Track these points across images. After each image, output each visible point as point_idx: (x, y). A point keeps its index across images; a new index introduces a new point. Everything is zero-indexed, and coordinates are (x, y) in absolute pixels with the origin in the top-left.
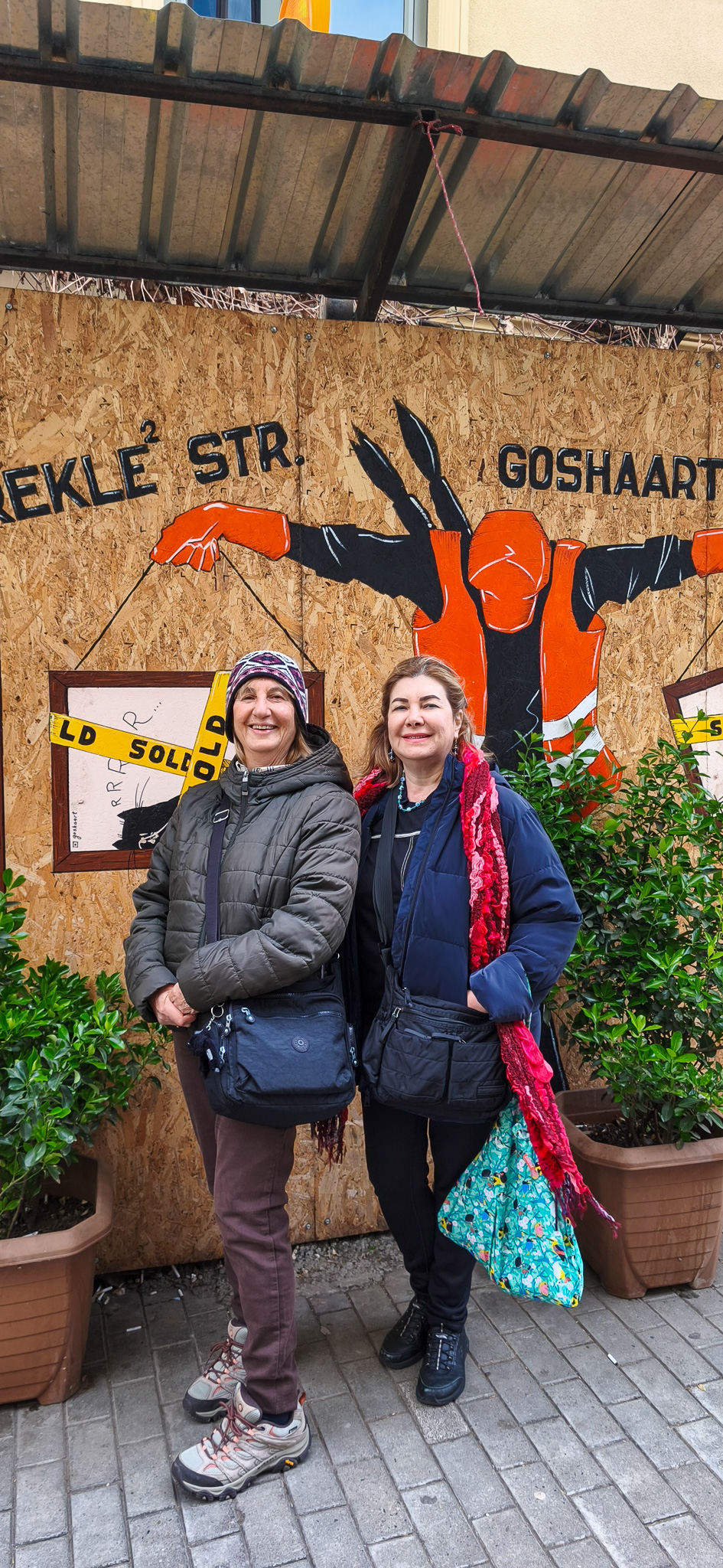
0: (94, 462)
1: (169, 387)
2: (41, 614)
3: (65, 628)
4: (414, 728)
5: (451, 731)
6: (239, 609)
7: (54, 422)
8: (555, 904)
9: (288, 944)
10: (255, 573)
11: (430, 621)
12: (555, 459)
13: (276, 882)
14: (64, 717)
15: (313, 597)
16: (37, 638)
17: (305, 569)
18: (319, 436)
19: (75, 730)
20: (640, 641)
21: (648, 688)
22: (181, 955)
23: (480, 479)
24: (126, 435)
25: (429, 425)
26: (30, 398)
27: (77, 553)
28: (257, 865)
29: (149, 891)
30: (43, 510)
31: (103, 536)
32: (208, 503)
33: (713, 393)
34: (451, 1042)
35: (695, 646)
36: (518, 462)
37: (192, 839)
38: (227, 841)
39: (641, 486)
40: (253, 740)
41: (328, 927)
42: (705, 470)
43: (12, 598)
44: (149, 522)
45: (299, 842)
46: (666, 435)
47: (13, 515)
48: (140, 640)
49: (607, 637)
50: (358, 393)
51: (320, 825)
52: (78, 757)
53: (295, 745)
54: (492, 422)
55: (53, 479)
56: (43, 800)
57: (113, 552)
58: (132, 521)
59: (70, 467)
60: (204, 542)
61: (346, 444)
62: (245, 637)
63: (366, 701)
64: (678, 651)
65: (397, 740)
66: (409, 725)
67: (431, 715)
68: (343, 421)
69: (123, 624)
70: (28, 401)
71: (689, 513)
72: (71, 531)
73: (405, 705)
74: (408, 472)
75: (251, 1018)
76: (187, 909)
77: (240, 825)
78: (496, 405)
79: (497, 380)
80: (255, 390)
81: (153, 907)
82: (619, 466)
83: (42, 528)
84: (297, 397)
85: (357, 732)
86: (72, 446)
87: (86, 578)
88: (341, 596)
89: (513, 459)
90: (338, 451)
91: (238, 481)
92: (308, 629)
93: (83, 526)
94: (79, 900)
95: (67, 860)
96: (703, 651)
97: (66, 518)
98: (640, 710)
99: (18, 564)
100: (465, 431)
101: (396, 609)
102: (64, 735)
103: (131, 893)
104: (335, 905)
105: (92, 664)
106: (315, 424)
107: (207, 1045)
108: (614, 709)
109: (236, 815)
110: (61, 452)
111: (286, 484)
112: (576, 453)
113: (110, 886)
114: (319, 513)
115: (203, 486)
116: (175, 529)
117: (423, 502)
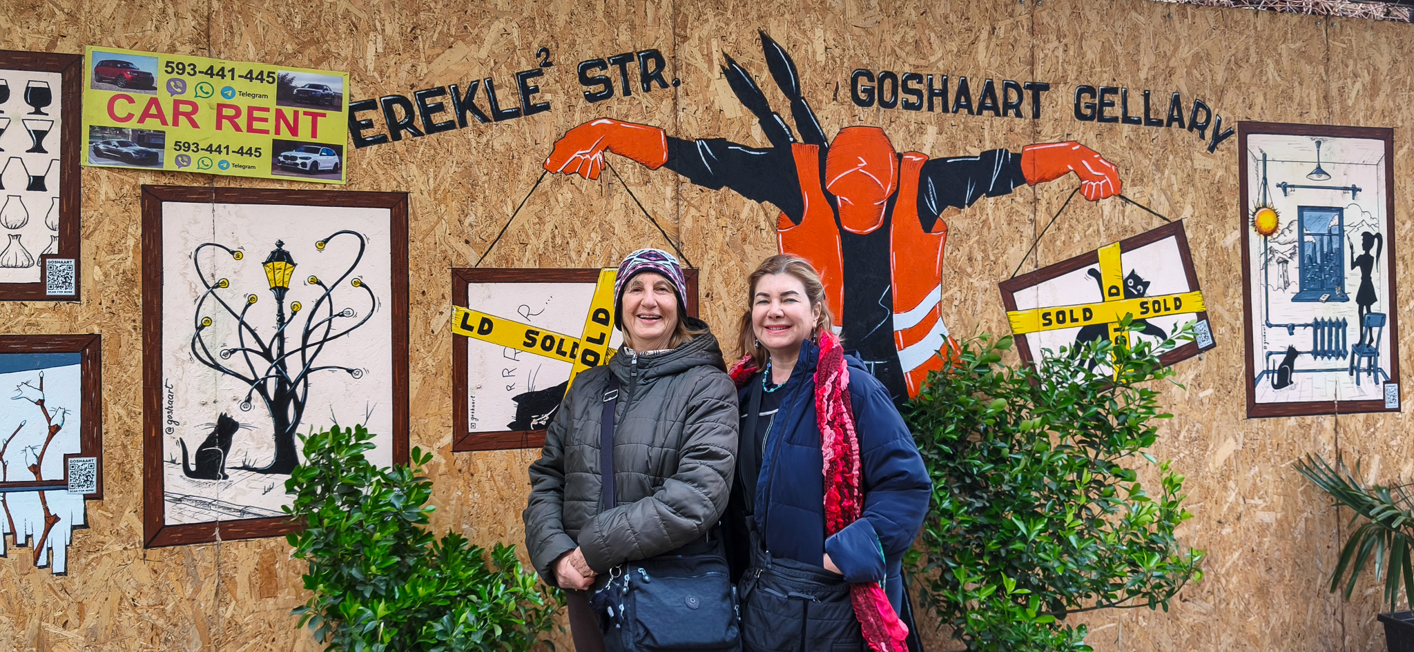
0: (495, 83)
1: (562, 19)
2: (445, 217)
3: (467, 229)
4: (775, 320)
5: (809, 321)
6: (622, 213)
7: (461, 49)
8: (904, 473)
9: (680, 509)
10: (637, 181)
11: (793, 224)
12: (900, 82)
13: (666, 453)
14: (464, 309)
15: (688, 202)
16: (442, 239)
17: (681, 177)
18: (693, 61)
19: (474, 321)
20: (978, 242)
21: (986, 284)
22: (580, 522)
23: (835, 99)
24: (523, 61)
25: (790, 53)
26: (439, 28)
27: (478, 163)
28: (648, 439)
29: (545, 466)
30: (450, 125)
31: (502, 148)
32: (596, 119)
33: (1035, 27)
34: (806, 601)
35: (1026, 246)
36: (868, 84)
37: (585, 417)
38: (618, 417)
39: (975, 106)
40: (640, 328)
41: (715, 493)
42: (1030, 92)
43: (420, 203)
44: (543, 135)
45: (686, 417)
46: (996, 61)
47: (422, 130)
48: (533, 241)
49: (949, 238)
50: (727, 24)
51: (704, 402)
52: (476, 346)
53: (677, 331)
54: (844, 50)
55: (458, 98)
56: (444, 385)
57: (510, 162)
58: (528, 135)
59: (474, 88)
60: (591, 154)
61: (717, 68)
62: (627, 238)
63: (736, 295)
64: (1011, 251)
65: (760, 329)
66: (770, 317)
67: (790, 308)
68: (714, 49)
69: (518, 226)
70: (437, 31)
71: (1018, 130)
72: (474, 144)
73: (767, 299)
74: (772, 93)
75: (647, 578)
76: (586, 480)
77: (629, 403)
78: (847, 36)
79: (848, 14)
80: (637, 22)
81: (549, 481)
82: (956, 88)
83: (448, 142)
84: (674, 28)
85: (728, 323)
86: (477, 69)
87: (486, 185)
88: (713, 201)
89: (863, 82)
90: (710, 75)
91: (622, 101)
92: (683, 230)
93: (484, 140)
94: (476, 478)
95: (466, 440)
96: (1034, 250)
97: (469, 133)
98: (979, 303)
99: (426, 173)
100: (821, 58)
101: (762, 213)
102: (465, 326)
103: (527, 468)
104: (720, 472)
105: (490, 262)
106: (689, 52)
107: (608, 603)
108: (956, 303)
109: (626, 394)
110: (466, 75)
111: (664, 102)
112: (918, 78)
113: (504, 464)
114: (693, 128)
115: (591, 104)
116: (566, 142)
117: (785, 119)
